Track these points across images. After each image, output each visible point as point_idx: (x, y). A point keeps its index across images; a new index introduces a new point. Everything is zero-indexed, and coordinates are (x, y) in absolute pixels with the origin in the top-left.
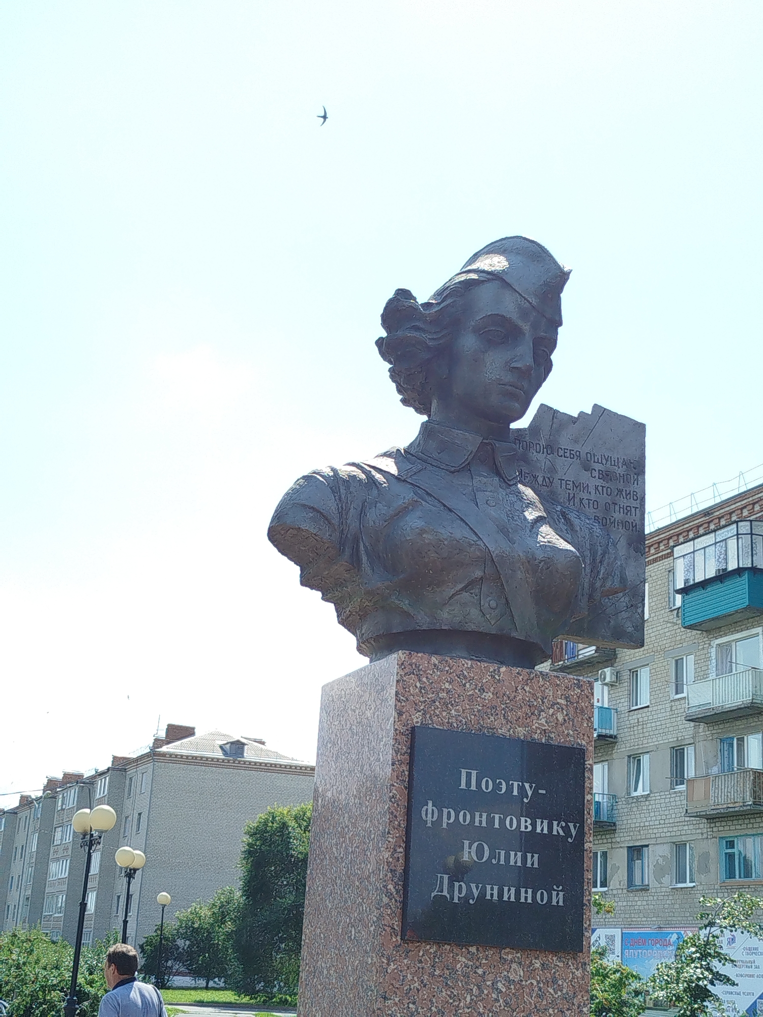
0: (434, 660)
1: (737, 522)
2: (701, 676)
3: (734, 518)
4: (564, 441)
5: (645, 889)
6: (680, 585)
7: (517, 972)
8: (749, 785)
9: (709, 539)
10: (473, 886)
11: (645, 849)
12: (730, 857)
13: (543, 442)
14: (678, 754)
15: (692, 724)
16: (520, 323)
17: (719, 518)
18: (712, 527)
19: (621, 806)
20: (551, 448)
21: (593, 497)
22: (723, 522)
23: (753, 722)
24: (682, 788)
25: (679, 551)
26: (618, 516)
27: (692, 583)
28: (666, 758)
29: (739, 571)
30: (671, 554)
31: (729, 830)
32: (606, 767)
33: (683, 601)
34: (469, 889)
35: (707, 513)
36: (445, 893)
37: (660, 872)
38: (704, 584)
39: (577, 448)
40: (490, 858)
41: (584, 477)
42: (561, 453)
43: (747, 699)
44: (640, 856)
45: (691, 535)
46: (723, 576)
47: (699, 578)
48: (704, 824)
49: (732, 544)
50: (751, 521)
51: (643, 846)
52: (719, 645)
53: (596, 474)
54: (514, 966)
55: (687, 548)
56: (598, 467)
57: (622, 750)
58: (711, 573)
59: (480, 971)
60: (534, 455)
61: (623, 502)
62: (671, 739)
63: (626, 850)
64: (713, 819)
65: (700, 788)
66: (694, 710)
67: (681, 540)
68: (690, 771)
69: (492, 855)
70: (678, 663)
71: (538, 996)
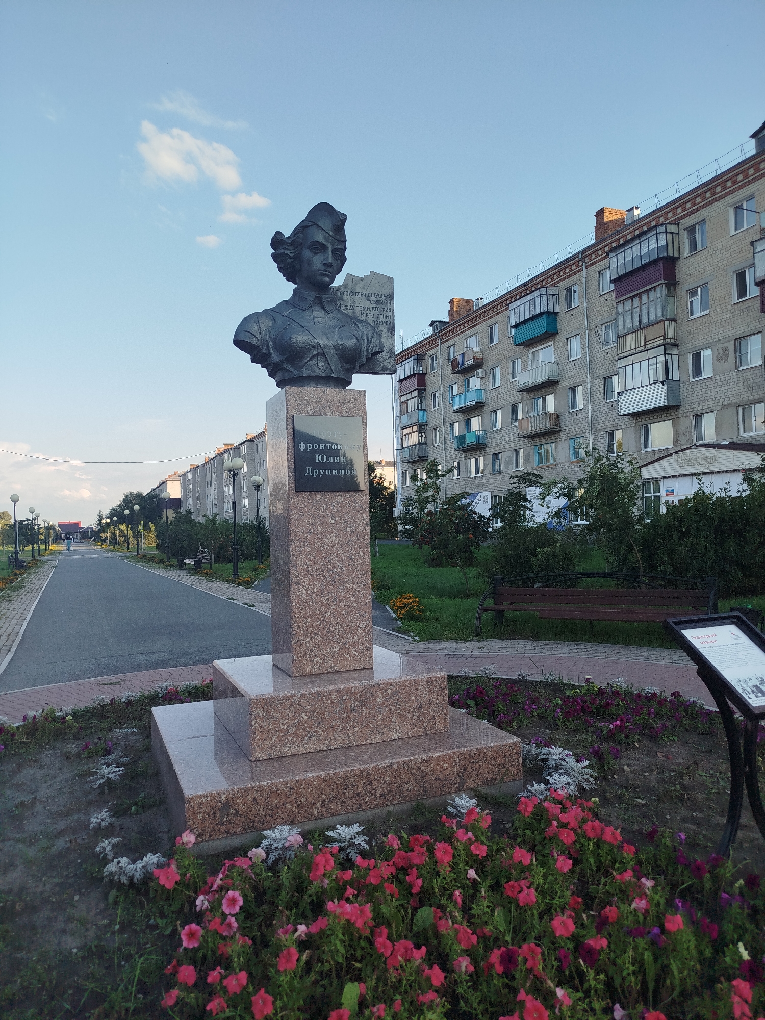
0: (300, 388)
1: (539, 288)
2: (524, 369)
3: (539, 286)
4: (358, 289)
5: (501, 472)
6: (513, 324)
7: (340, 499)
8: (548, 420)
9: (526, 299)
10: (321, 470)
11: (500, 454)
12: (540, 454)
13: (349, 291)
14: (514, 407)
15: (521, 393)
16: (326, 243)
17: (531, 287)
18: (528, 292)
19: (489, 435)
20: (352, 293)
21: (372, 312)
22: (533, 289)
23: (550, 389)
24: (516, 424)
25: (512, 306)
26: (382, 319)
27: (518, 322)
28: (509, 410)
29: (541, 314)
30: (508, 308)
31: (538, 441)
32: (481, 418)
33: (515, 332)
34: (319, 471)
35: (525, 284)
36: (310, 474)
37: (507, 464)
38: (524, 322)
39: (364, 291)
40: (327, 460)
41: (368, 304)
42: (357, 294)
43: (546, 378)
44: (498, 458)
45: (518, 297)
46: (533, 318)
47: (522, 319)
48: (527, 440)
49: (538, 300)
50: (547, 287)
51: (499, 453)
52: (533, 352)
53: (372, 302)
54: (339, 497)
55: (516, 304)
56: (373, 299)
57: (487, 409)
58: (527, 317)
59: (326, 500)
60: (345, 297)
61: (385, 313)
62: (511, 401)
63: (491, 456)
64: (532, 437)
65: (524, 423)
66: (521, 386)
67: (513, 300)
68: (520, 416)
69: (328, 459)
70: (513, 364)
71: (349, 507)
